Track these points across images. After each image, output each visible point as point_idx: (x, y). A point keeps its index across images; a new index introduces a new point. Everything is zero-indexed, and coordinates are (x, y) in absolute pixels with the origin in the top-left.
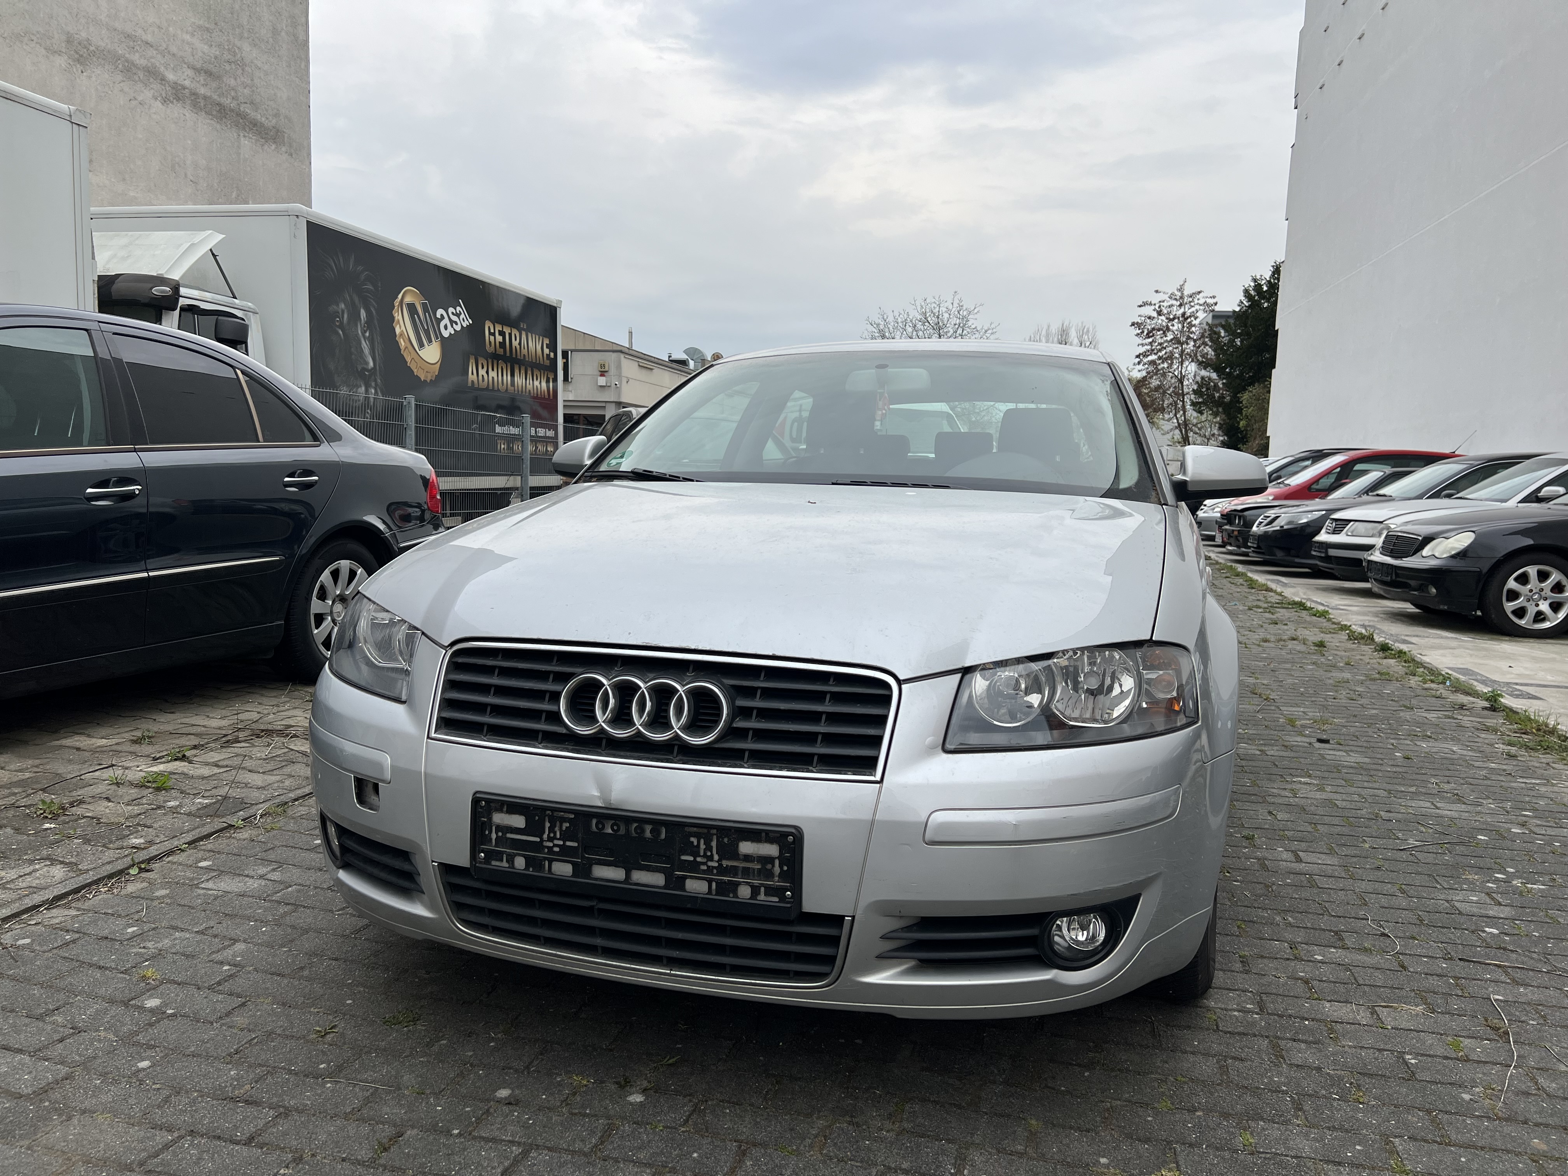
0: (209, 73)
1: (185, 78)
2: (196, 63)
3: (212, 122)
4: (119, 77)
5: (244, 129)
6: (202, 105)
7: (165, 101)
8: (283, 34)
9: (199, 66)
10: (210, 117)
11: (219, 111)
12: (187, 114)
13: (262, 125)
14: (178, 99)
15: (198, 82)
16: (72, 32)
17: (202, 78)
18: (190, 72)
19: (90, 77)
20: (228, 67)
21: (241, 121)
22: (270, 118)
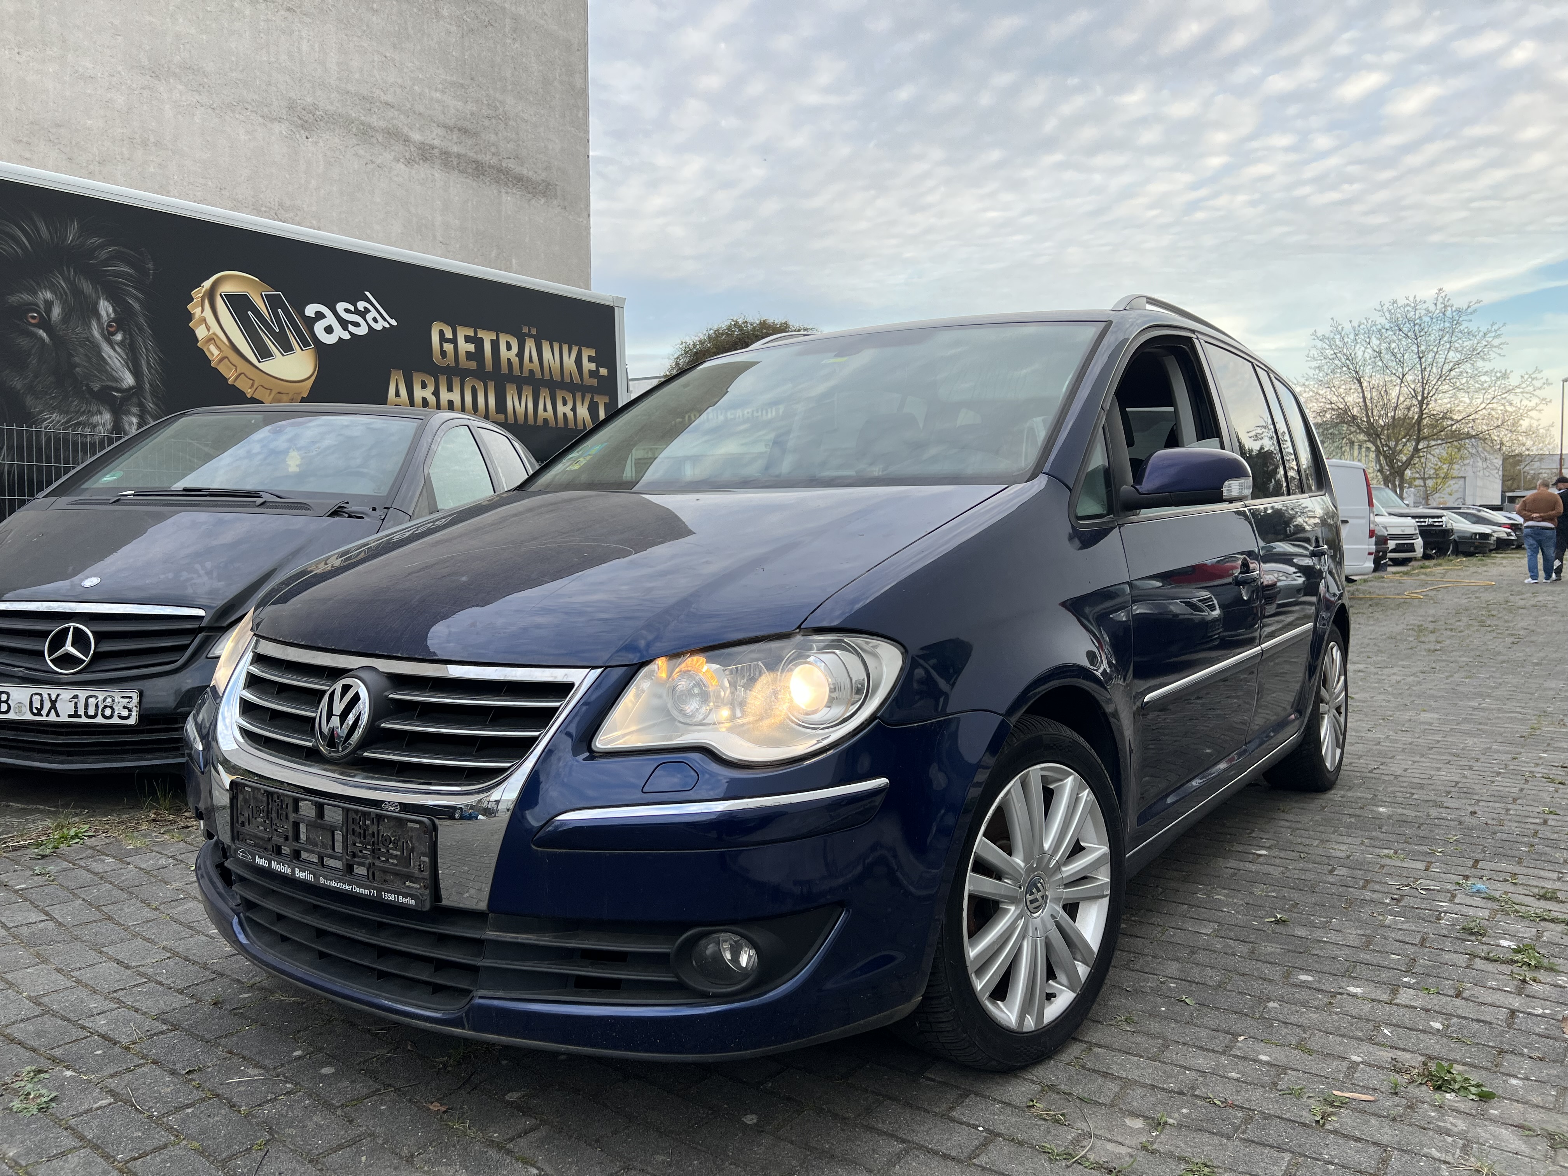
0: (464, 131)
1: (435, 137)
2: (448, 121)
3: (468, 180)
4: (354, 141)
5: (506, 185)
6: (455, 163)
7: (409, 162)
8: (556, 83)
9: (451, 123)
10: (465, 175)
11: (476, 169)
12: (437, 175)
13: (529, 180)
14: (425, 159)
15: (450, 141)
16: (295, 97)
17: (455, 137)
18: (441, 131)
19: (316, 143)
20: (487, 123)
21: (503, 177)
22: (540, 172)
